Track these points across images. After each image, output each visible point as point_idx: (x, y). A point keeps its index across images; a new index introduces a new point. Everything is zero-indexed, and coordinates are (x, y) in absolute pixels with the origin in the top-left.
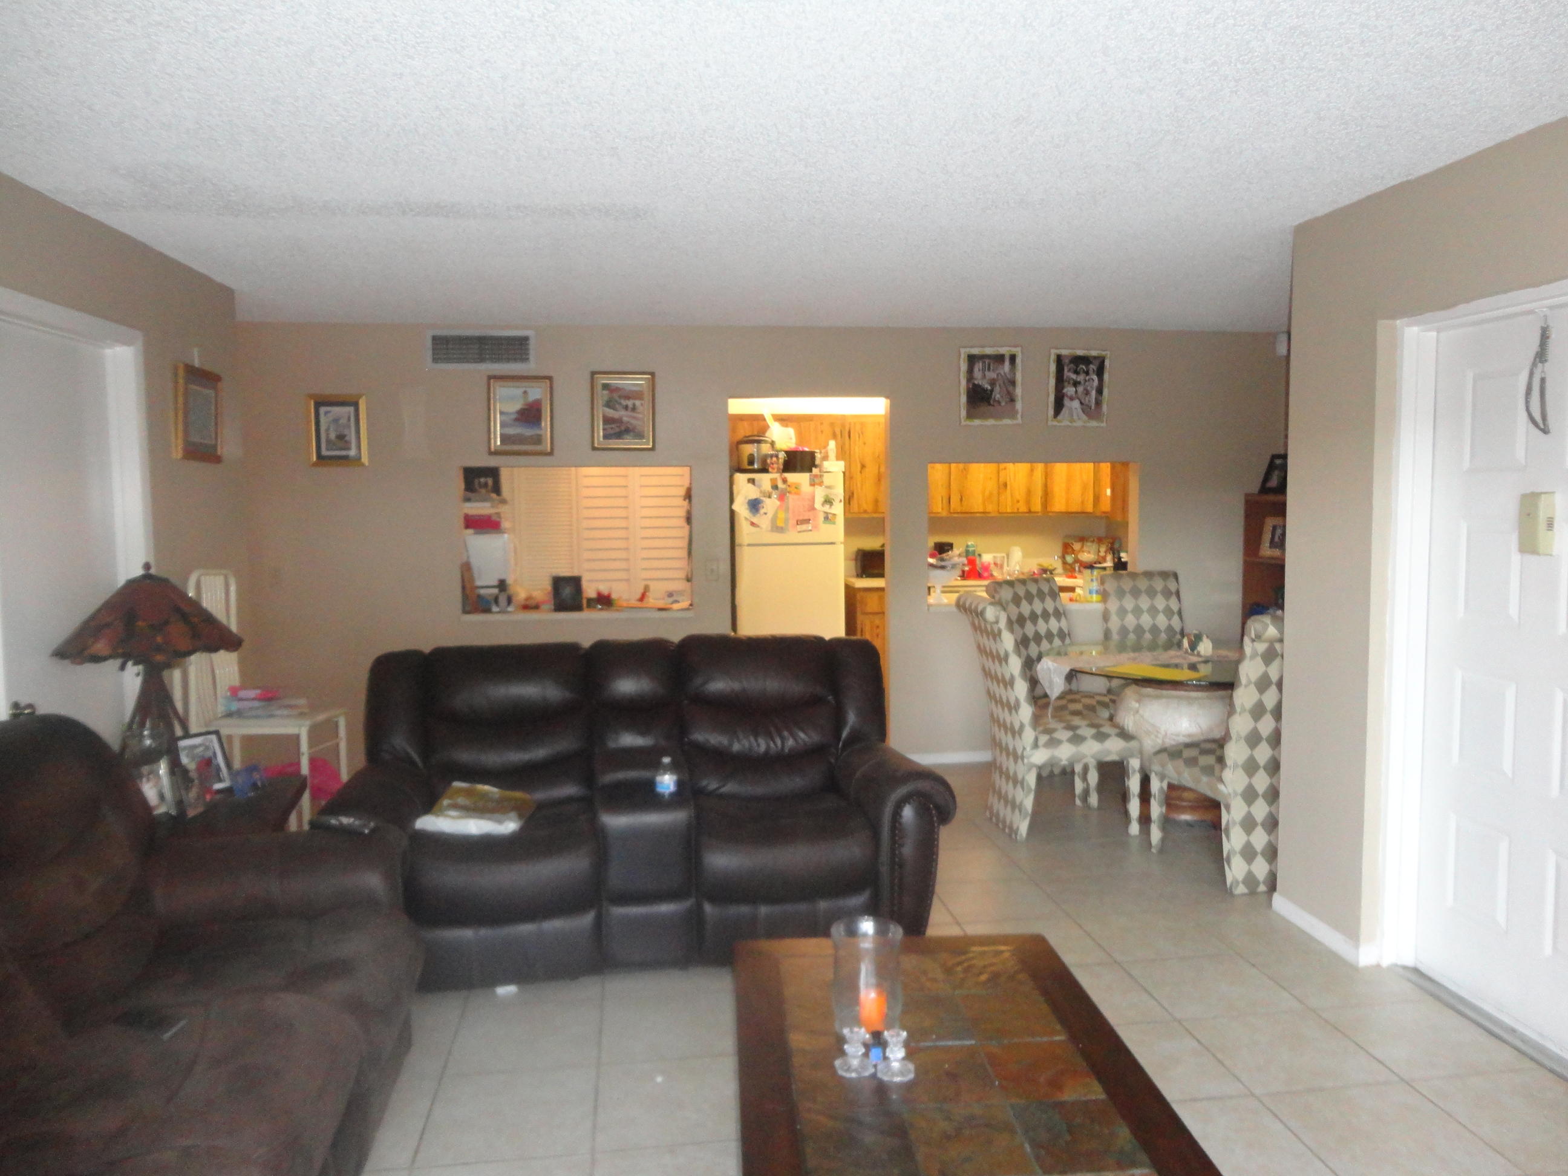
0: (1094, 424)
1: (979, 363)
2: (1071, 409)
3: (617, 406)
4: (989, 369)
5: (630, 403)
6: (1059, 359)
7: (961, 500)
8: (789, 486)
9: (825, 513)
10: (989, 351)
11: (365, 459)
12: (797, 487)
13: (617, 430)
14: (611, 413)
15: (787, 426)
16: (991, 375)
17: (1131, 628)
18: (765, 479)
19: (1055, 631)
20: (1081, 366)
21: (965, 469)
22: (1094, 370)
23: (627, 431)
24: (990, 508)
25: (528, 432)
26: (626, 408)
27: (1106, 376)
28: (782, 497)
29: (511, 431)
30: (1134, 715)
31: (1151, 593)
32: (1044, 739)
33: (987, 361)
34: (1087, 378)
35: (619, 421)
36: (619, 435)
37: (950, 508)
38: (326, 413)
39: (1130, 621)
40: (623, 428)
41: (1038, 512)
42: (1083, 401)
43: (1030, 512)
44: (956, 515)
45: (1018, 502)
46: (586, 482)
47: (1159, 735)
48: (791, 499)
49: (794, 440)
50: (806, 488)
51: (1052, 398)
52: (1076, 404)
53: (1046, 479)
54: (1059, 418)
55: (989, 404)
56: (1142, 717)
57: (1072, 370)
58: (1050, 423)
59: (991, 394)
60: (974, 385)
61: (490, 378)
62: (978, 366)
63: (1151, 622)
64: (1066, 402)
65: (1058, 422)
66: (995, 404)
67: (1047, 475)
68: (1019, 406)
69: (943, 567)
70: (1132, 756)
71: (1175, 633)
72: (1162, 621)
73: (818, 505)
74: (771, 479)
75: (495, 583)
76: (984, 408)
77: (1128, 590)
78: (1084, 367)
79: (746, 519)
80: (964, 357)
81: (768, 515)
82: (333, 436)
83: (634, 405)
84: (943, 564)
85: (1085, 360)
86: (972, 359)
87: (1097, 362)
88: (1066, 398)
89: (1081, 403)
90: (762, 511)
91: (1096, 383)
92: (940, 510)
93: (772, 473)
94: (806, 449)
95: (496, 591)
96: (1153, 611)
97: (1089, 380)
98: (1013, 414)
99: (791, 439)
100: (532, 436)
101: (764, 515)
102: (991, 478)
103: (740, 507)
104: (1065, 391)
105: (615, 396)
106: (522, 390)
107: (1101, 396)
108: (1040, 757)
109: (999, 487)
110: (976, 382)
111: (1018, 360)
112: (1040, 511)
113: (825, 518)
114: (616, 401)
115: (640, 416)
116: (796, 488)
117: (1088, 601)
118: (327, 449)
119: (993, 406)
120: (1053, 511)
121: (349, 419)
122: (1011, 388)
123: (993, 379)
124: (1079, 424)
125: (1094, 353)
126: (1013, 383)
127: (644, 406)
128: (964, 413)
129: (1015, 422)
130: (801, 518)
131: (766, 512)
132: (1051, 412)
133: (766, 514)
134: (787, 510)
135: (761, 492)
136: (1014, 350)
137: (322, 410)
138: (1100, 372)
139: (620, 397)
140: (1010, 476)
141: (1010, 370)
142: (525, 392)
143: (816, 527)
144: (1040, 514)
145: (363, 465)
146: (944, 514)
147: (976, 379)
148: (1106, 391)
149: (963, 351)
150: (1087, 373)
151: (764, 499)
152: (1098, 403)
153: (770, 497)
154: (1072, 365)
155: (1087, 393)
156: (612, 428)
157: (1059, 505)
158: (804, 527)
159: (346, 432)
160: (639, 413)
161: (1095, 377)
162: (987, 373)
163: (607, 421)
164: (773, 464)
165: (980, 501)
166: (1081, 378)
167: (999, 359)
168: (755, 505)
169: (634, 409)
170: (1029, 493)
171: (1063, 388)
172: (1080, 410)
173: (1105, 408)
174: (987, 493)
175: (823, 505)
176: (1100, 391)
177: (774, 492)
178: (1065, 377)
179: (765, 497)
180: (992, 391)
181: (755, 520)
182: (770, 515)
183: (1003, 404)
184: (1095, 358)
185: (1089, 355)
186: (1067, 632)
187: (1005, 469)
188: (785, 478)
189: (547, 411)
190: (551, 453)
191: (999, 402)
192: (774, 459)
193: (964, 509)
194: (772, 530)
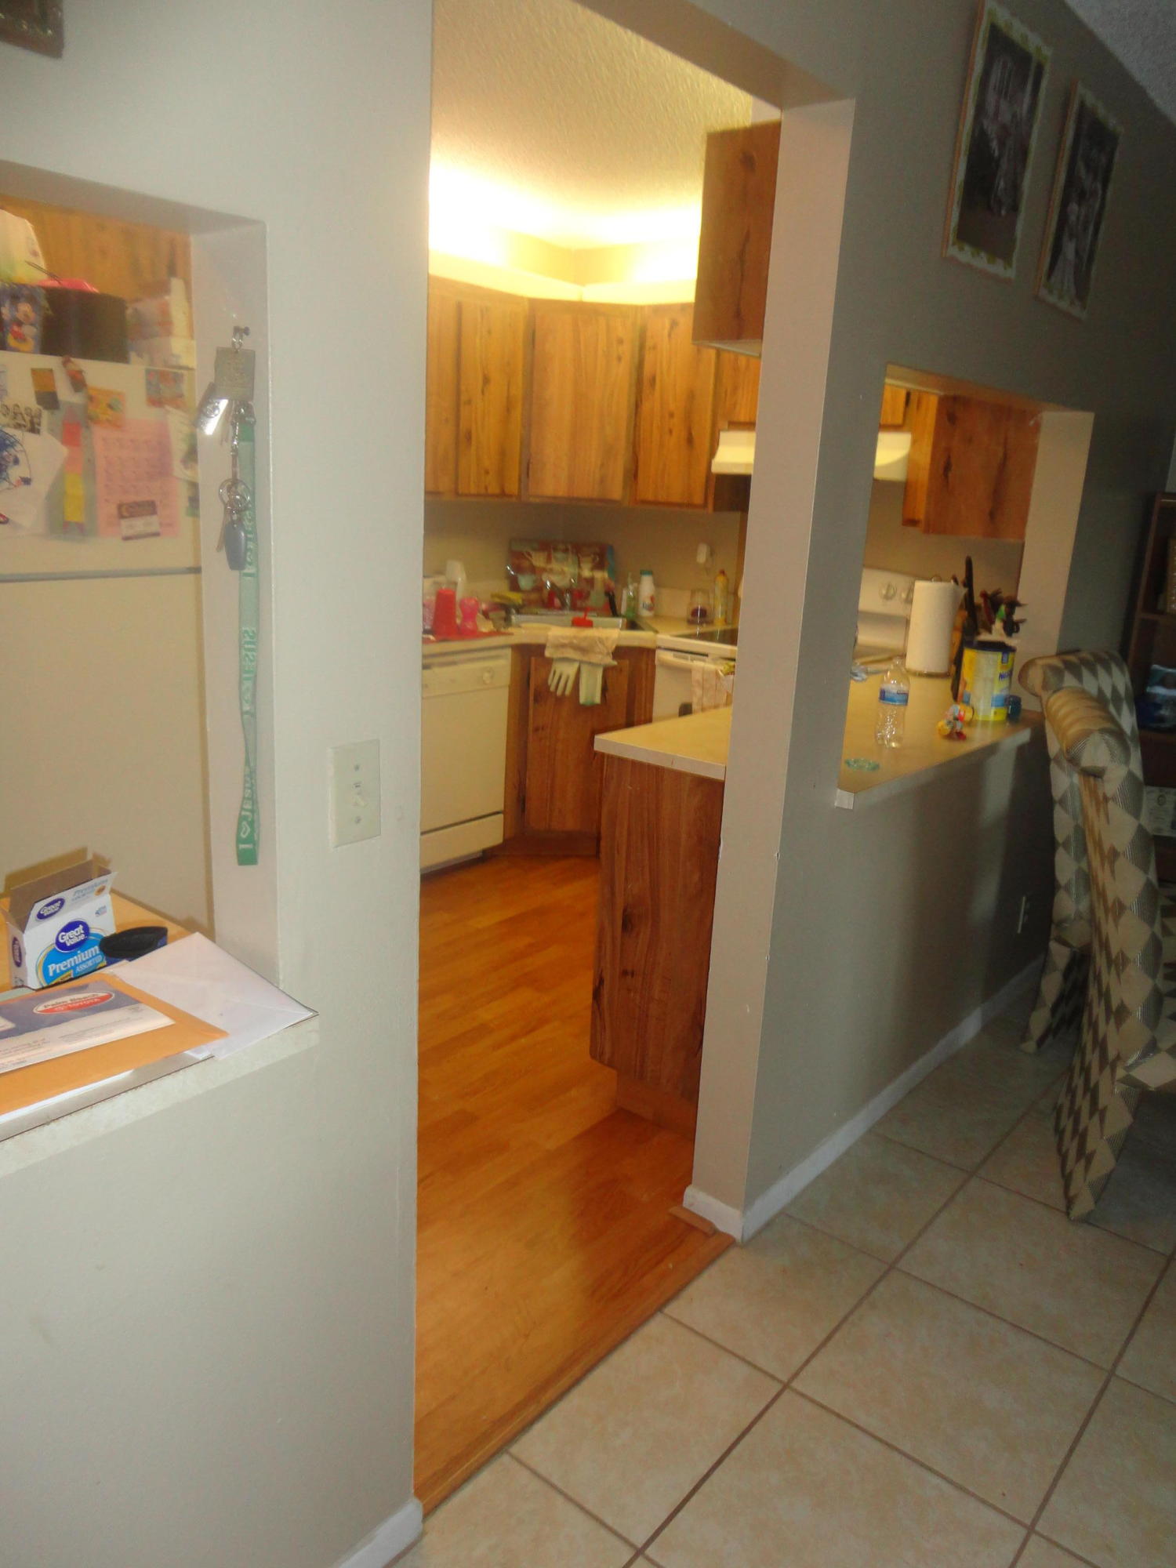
2: (1065, 262)
8: (90, 399)
9: (195, 485)
12: (114, 404)
20: (1094, 151)
28: (72, 433)
34: (1093, 186)
43: (503, 494)
45: (486, 472)
48: (99, 437)
49: (41, 255)
50: (138, 410)
52: (1072, 251)
57: (1085, 156)
64: (1065, 240)
74: (35, 372)
78: (1096, 156)
81: (34, 484)
88: (1066, 230)
89: (1077, 250)
94: (89, 286)
97: (1094, 192)
99: (33, 253)
101: (24, 488)
104: (1069, 209)
116: (110, 407)
130: (132, 498)
131: (27, 475)
133: (27, 481)
134: (89, 474)
143: (167, 525)
150: (1095, 174)
151: (17, 434)
153: (34, 429)
158: (139, 525)
164: (20, 324)
166: (1088, 183)
171: (1069, 200)
177: (45, 414)
179: (18, 426)
182: (42, 485)
188: (80, 372)
194: (51, 533)
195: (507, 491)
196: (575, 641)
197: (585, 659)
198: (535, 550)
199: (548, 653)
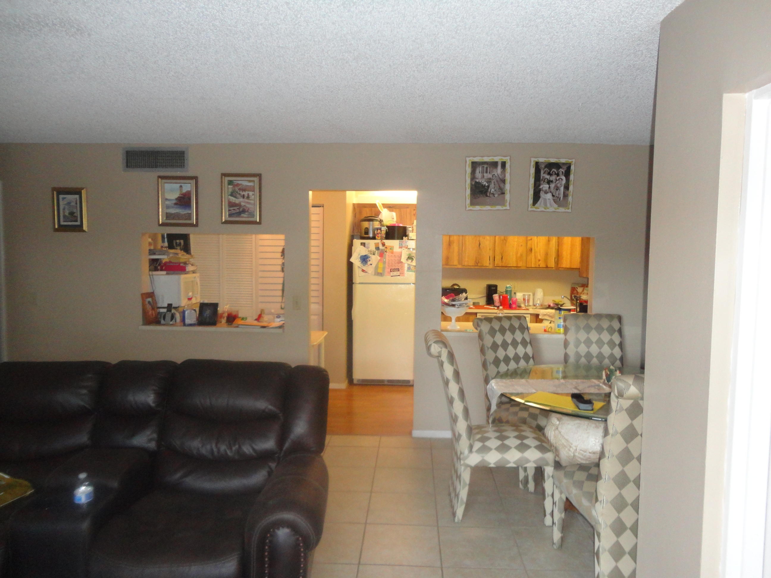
0: (562, 210)
1: (480, 167)
2: (545, 200)
3: (238, 195)
4: (487, 172)
5: (246, 193)
6: (537, 164)
7: (502, 258)
8: (386, 248)
9: (409, 265)
10: (486, 159)
11: (85, 228)
12: (392, 248)
13: (238, 211)
14: (233, 199)
15: (393, 211)
16: (488, 176)
17: (583, 354)
18: (371, 243)
19: (521, 355)
20: (553, 170)
21: (505, 239)
22: (563, 172)
23: (244, 211)
24: (520, 264)
25: (183, 211)
26: (243, 196)
27: (572, 177)
28: (381, 255)
29: (173, 211)
30: (555, 430)
31: (599, 329)
32: (478, 445)
33: (485, 166)
34: (558, 178)
35: (239, 205)
36: (239, 214)
37: (494, 264)
38: (64, 199)
39: (583, 349)
40: (241, 209)
41: (553, 268)
42: (554, 194)
43: (547, 267)
44: (498, 268)
45: (539, 260)
46: (261, 243)
47: (571, 449)
48: (387, 255)
49: (395, 219)
50: (397, 249)
51: (531, 192)
52: (549, 196)
53: (558, 246)
54: (536, 205)
55: (487, 196)
56: (560, 433)
57: (547, 173)
58: (530, 209)
59: (488, 189)
60: (476, 182)
61: (159, 177)
62: (479, 170)
63: (599, 350)
64: (542, 194)
65: (536, 208)
66: (491, 196)
67: (559, 244)
68: (507, 196)
69: (453, 305)
70: (547, 464)
71: (616, 359)
72: (606, 350)
73: (403, 259)
74: (376, 244)
75: (166, 305)
76: (482, 198)
77: (582, 327)
78: (555, 170)
79: (359, 267)
80: (469, 163)
82: (67, 213)
83: (248, 194)
84: (454, 303)
85: (557, 166)
86: (474, 165)
87: (565, 167)
88: (541, 192)
89: (553, 196)
90: (369, 263)
91: (564, 181)
92: (488, 265)
93: (378, 239)
94: (401, 225)
95: (165, 310)
96: (600, 343)
97: (559, 179)
98: (503, 203)
99: (393, 219)
100: (185, 214)
101: (370, 266)
102: (522, 245)
103: (355, 260)
104: (541, 187)
105: (237, 189)
106: (180, 185)
107: (568, 191)
108: (474, 459)
109: (527, 251)
110: (477, 181)
111: (508, 166)
112: (553, 267)
113: (408, 268)
114: (237, 192)
115: (252, 202)
117: (557, 333)
118: (64, 221)
119: (490, 197)
120: (562, 267)
121: (76, 204)
122: (502, 185)
123: (490, 179)
124: (551, 209)
125: (563, 161)
126: (504, 181)
127: (254, 196)
128: (468, 201)
129: (504, 208)
130: (393, 268)
132: (531, 201)
133: (371, 264)
134: (384, 263)
135: (369, 251)
136: (504, 159)
137: (61, 196)
138: (567, 174)
139: (240, 189)
140: (534, 245)
141: (502, 172)
142: (181, 186)
143: (402, 274)
144: (554, 269)
145: (84, 231)
146: (491, 266)
147: (477, 179)
148: (571, 188)
149: (468, 159)
150: (558, 175)
151: (371, 255)
152: (565, 196)
153: (374, 254)
154: (546, 169)
155: (557, 188)
156: (234, 209)
157: (566, 263)
158: (395, 273)
159: (75, 211)
160: (251, 200)
161: (564, 178)
162: (485, 174)
163: (231, 205)
164: (378, 234)
165: (514, 259)
166: (553, 178)
167: (494, 164)
168: (364, 259)
169: (248, 197)
170: (547, 254)
171: (540, 185)
172: (552, 201)
173: (570, 198)
174: (519, 255)
175: (407, 260)
176: (567, 187)
177: (377, 252)
178: (541, 178)
180: (488, 186)
181: (364, 268)
182: (374, 265)
183: (496, 196)
184: (564, 164)
185: (559, 162)
186: (531, 356)
187: (531, 239)
188: (385, 243)
189: (194, 200)
190: (196, 225)
191: (493, 194)
192: (379, 231)
193: (503, 265)
194: (375, 275)
195: (549, 266)
196: (548, 314)
197: (552, 320)
198: (579, 287)
199: (540, 317)
